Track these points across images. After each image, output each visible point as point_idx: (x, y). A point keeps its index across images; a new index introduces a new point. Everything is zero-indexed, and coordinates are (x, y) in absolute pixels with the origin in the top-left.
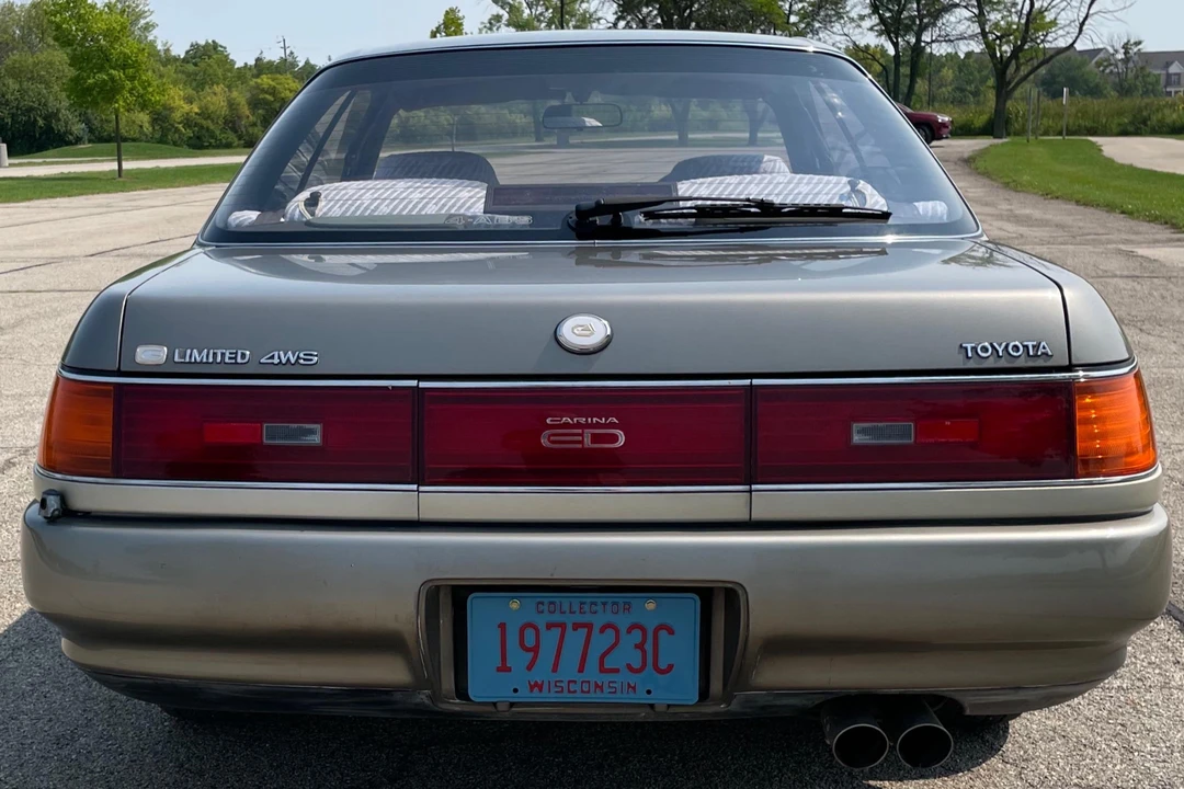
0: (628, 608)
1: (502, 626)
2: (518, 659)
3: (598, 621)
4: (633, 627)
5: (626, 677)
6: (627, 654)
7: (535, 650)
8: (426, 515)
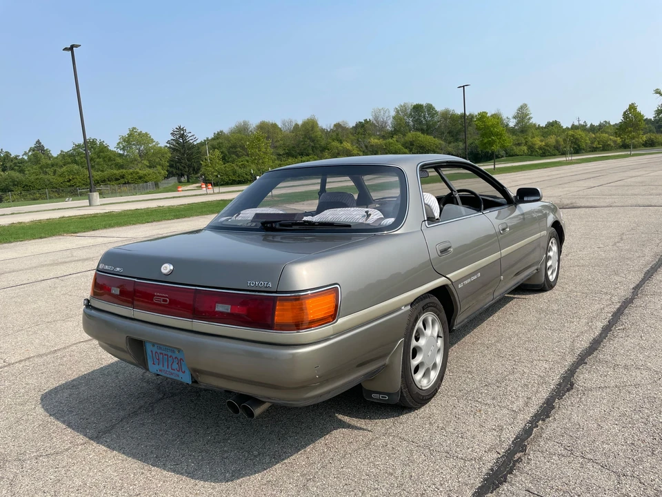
0: (174, 352)
1: (152, 351)
2: (156, 361)
3: (170, 354)
4: (176, 358)
5: (176, 372)
6: (175, 366)
7: (158, 359)
8: (136, 317)
